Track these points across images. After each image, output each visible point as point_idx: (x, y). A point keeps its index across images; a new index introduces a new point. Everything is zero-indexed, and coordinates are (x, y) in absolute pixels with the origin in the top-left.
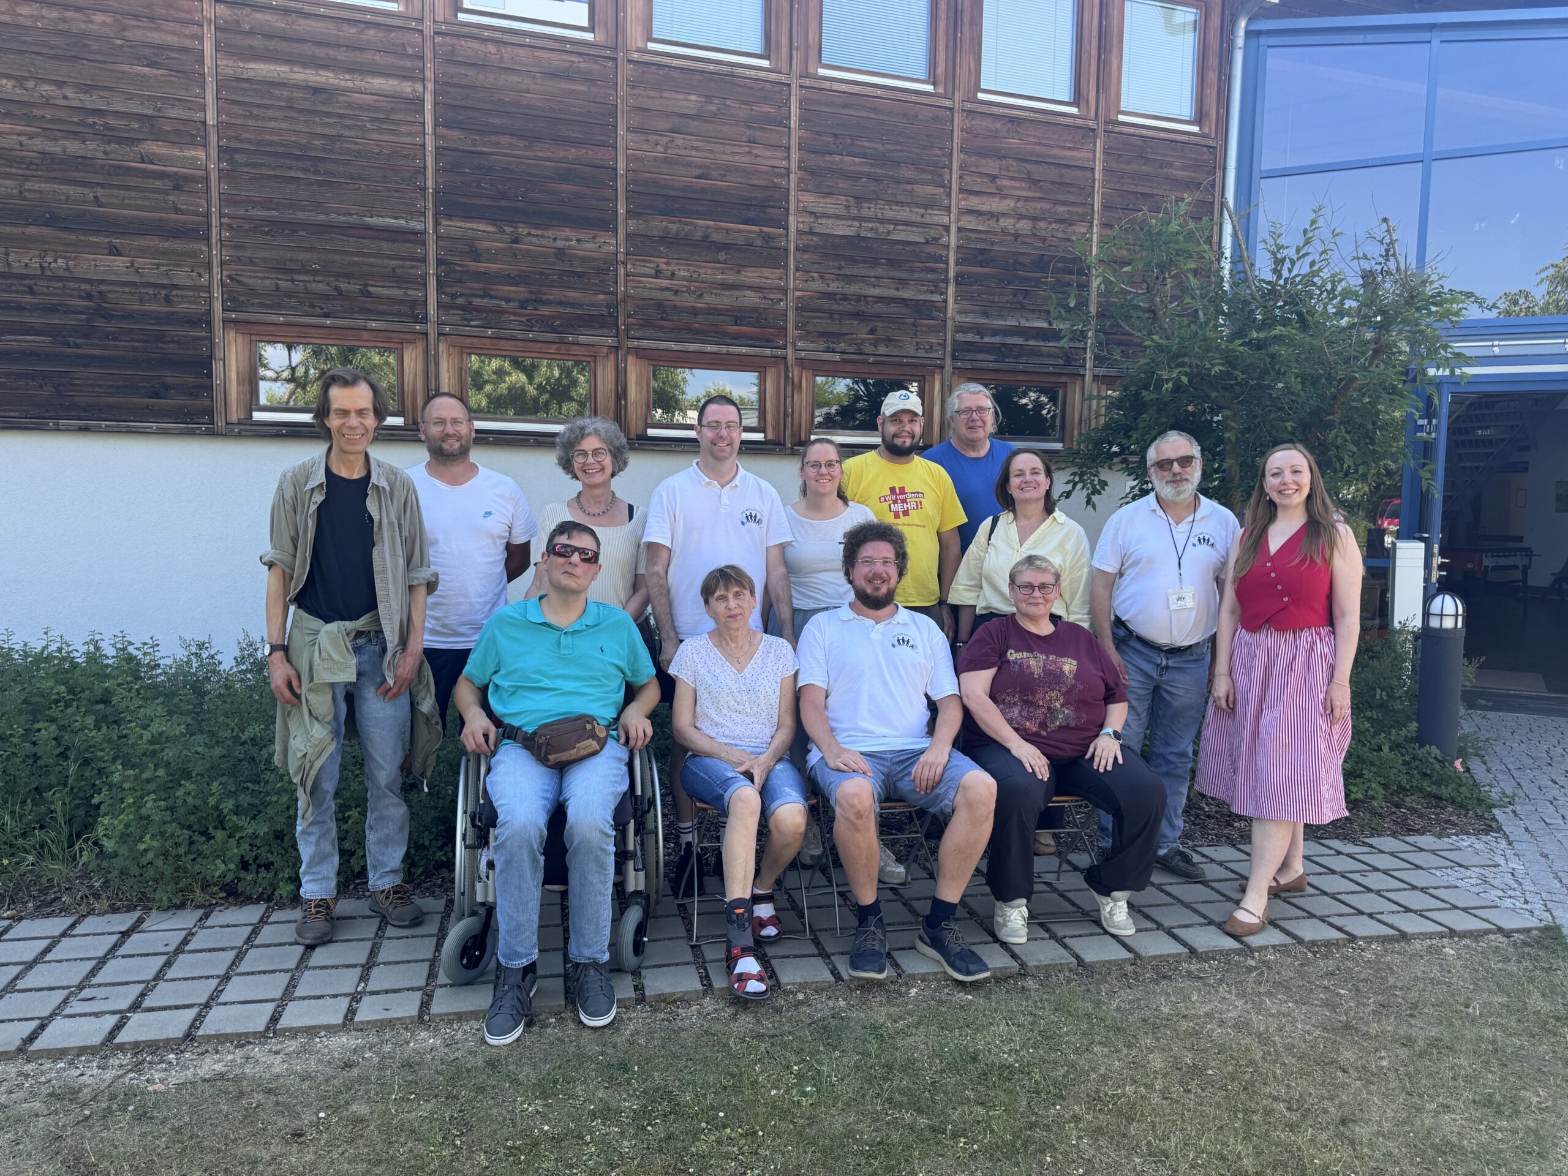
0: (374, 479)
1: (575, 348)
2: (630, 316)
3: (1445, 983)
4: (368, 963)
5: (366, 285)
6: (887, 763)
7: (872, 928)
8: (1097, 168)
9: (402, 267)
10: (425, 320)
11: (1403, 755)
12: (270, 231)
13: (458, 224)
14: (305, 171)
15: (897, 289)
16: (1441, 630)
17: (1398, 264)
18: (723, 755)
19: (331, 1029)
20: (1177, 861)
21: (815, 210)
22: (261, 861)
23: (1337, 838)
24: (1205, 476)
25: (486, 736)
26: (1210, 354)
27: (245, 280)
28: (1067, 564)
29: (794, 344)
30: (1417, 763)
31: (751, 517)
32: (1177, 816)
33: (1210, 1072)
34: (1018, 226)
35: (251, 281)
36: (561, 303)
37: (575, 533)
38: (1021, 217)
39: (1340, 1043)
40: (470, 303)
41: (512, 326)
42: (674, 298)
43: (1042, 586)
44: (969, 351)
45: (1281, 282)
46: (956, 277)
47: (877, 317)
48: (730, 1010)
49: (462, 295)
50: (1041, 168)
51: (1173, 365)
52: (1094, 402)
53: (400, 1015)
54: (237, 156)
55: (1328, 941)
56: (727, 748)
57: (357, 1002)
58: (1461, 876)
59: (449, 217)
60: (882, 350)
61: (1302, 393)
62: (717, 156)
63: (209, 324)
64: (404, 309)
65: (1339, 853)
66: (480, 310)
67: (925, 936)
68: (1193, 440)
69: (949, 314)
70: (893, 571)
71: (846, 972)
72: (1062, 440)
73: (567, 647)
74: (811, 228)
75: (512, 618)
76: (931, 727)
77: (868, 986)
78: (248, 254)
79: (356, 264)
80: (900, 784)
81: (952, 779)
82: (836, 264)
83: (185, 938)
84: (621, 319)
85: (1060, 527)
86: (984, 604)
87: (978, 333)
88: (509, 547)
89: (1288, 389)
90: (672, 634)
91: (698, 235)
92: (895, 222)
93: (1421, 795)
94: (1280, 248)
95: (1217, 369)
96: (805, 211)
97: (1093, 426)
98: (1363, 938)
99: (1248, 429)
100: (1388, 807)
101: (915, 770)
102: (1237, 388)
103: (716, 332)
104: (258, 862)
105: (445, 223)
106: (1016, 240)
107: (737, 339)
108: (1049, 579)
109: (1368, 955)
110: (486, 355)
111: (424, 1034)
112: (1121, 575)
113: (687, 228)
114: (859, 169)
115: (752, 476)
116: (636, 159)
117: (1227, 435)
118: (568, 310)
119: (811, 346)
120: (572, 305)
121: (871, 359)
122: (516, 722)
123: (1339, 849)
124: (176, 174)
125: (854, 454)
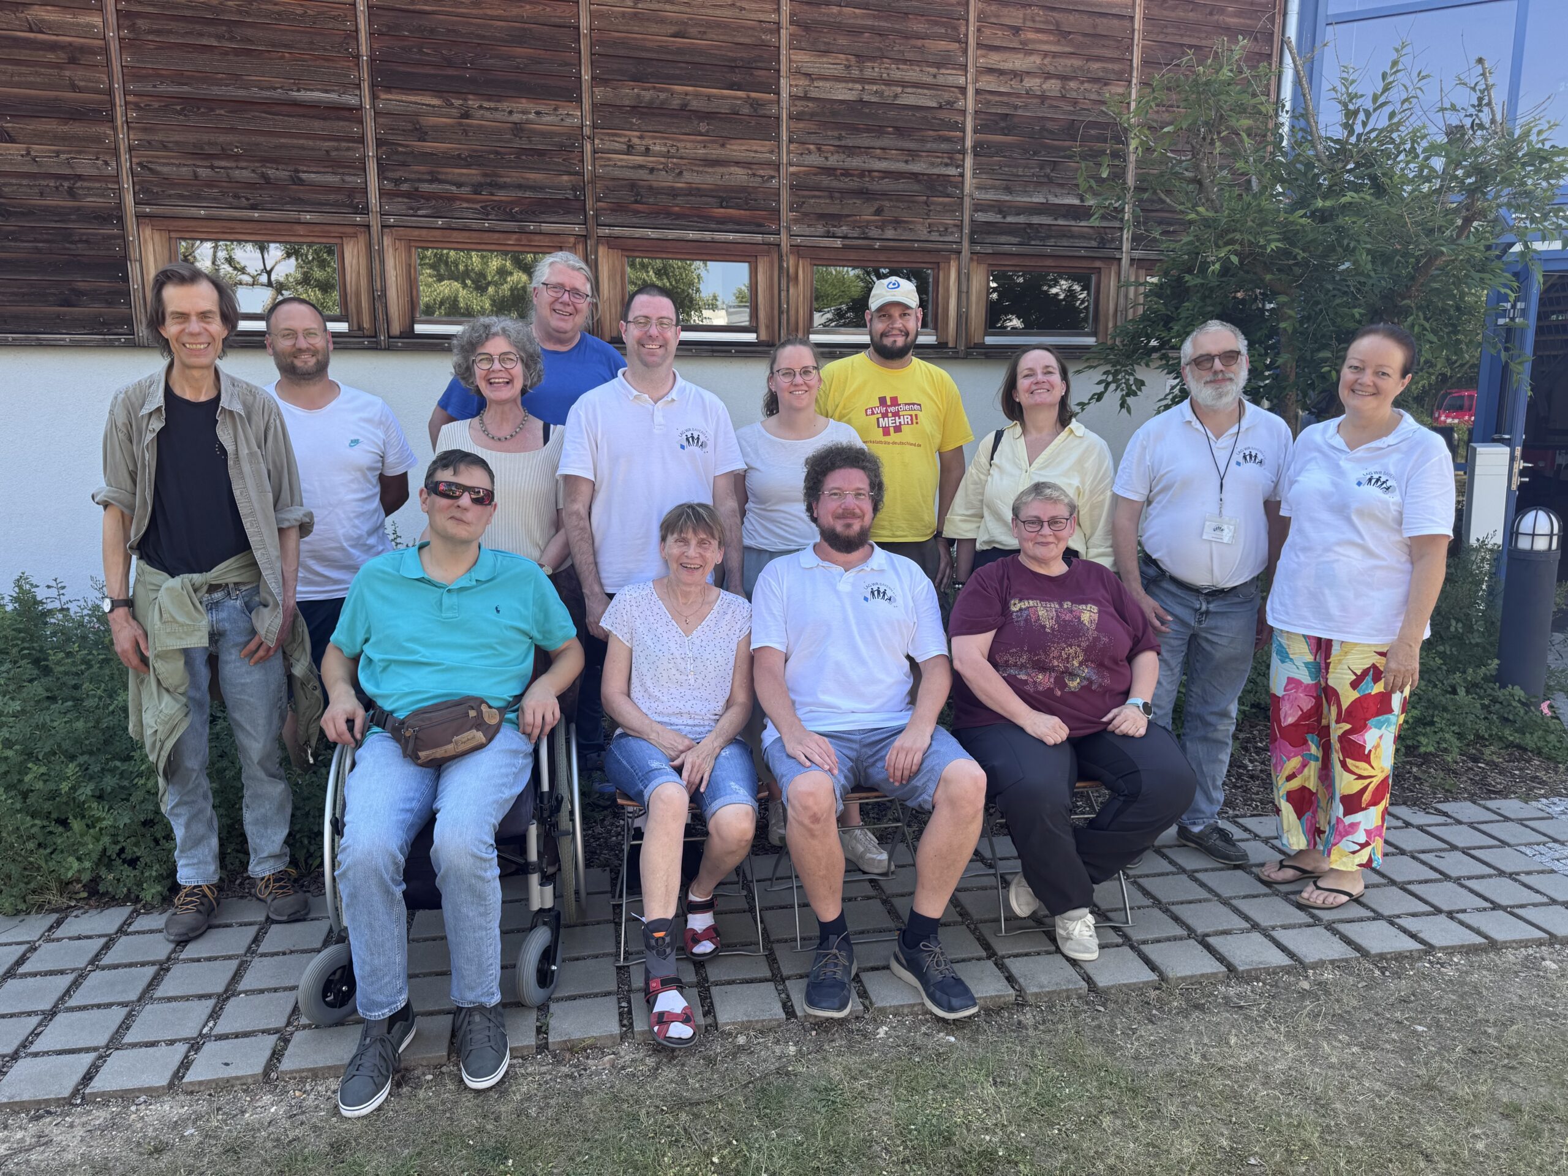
0: (224, 403)
1: (537, 237)
2: (599, 200)
3: (1549, 1015)
4: (226, 991)
5: (297, 171)
6: (855, 746)
7: (835, 951)
8: (1137, 16)
9: (337, 149)
10: (366, 210)
11: (1481, 698)
12: (183, 109)
13: (398, 98)
14: (219, 37)
15: (906, 162)
16: (1532, 552)
17: (1494, 115)
18: (653, 736)
19: (153, 1094)
20: (1215, 840)
21: (810, 71)
22: (128, 855)
23: (1405, 803)
24: (1254, 373)
25: (350, 722)
26: (1266, 228)
27: (159, 168)
28: (1087, 487)
29: (789, 229)
30: (1498, 706)
31: (692, 439)
32: (1215, 787)
33: (1252, 1161)
34: (1044, 86)
35: (165, 170)
36: (520, 187)
37: (462, 467)
38: (1048, 76)
39: (1420, 1112)
40: (417, 189)
41: (465, 215)
42: (650, 177)
43: (1053, 521)
44: (989, 233)
45: (1353, 140)
46: (974, 148)
47: (884, 195)
48: (651, 1061)
49: (406, 180)
50: (1071, 18)
51: (1220, 243)
52: (1132, 289)
53: (240, 1073)
54: (140, 23)
55: (1400, 954)
56: (659, 727)
57: (197, 1051)
58: (1557, 856)
59: (388, 89)
60: (890, 233)
61: (1372, 274)
62: (696, 10)
63: (120, 219)
64: (341, 197)
65: (1408, 824)
66: (429, 197)
67: (901, 956)
68: (1239, 333)
69: (967, 190)
70: (867, 506)
71: (801, 1007)
72: (1094, 334)
73: (451, 608)
74: (806, 92)
75: (383, 572)
76: (913, 697)
77: (823, 1026)
78: (159, 137)
79: (282, 146)
80: (871, 771)
81: (932, 769)
82: (836, 134)
83: (24, 955)
84: (589, 204)
85: (1077, 441)
86: (986, 538)
87: (1000, 212)
88: (383, 479)
89: (1357, 271)
90: (597, 589)
91: (676, 103)
92: (903, 84)
93: (1502, 745)
94: (1352, 97)
95: (1273, 246)
96: (798, 72)
97: (1130, 317)
98: (1443, 949)
99: (1308, 318)
100: (1464, 762)
101: (891, 755)
102: (1298, 271)
103: (699, 216)
104: (123, 856)
105: (383, 96)
106: (1042, 103)
107: (722, 224)
108: (1062, 511)
109: (1450, 972)
110: (462, 250)
111: (267, 1099)
112: (1149, 502)
113: (663, 96)
114: (860, 22)
115: (694, 387)
116: (601, 16)
117: (1282, 325)
118: (528, 194)
119: (807, 231)
120: (532, 188)
121: (877, 245)
122: (387, 706)
123: (1407, 819)
124: (70, 44)
125: (842, 356)
